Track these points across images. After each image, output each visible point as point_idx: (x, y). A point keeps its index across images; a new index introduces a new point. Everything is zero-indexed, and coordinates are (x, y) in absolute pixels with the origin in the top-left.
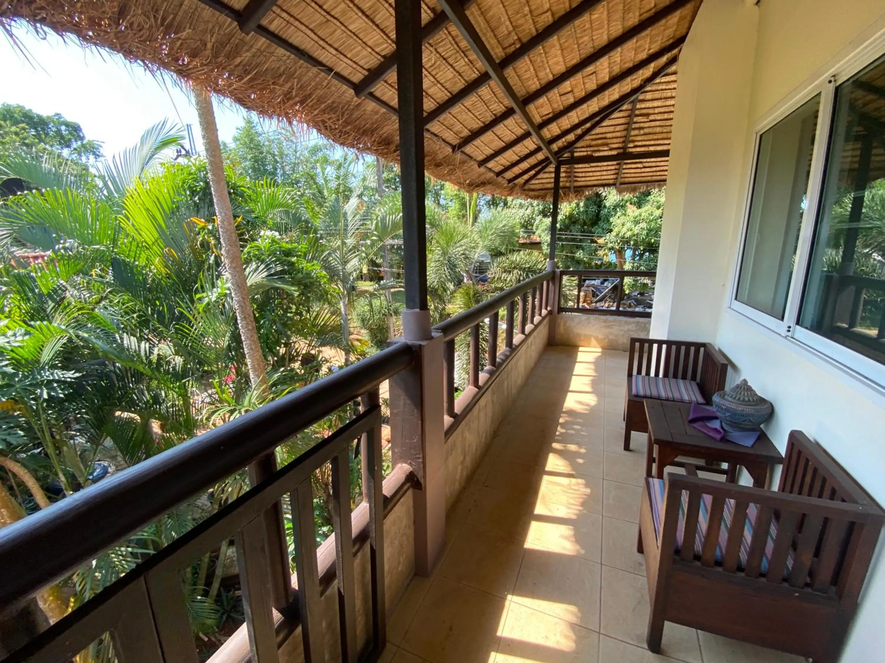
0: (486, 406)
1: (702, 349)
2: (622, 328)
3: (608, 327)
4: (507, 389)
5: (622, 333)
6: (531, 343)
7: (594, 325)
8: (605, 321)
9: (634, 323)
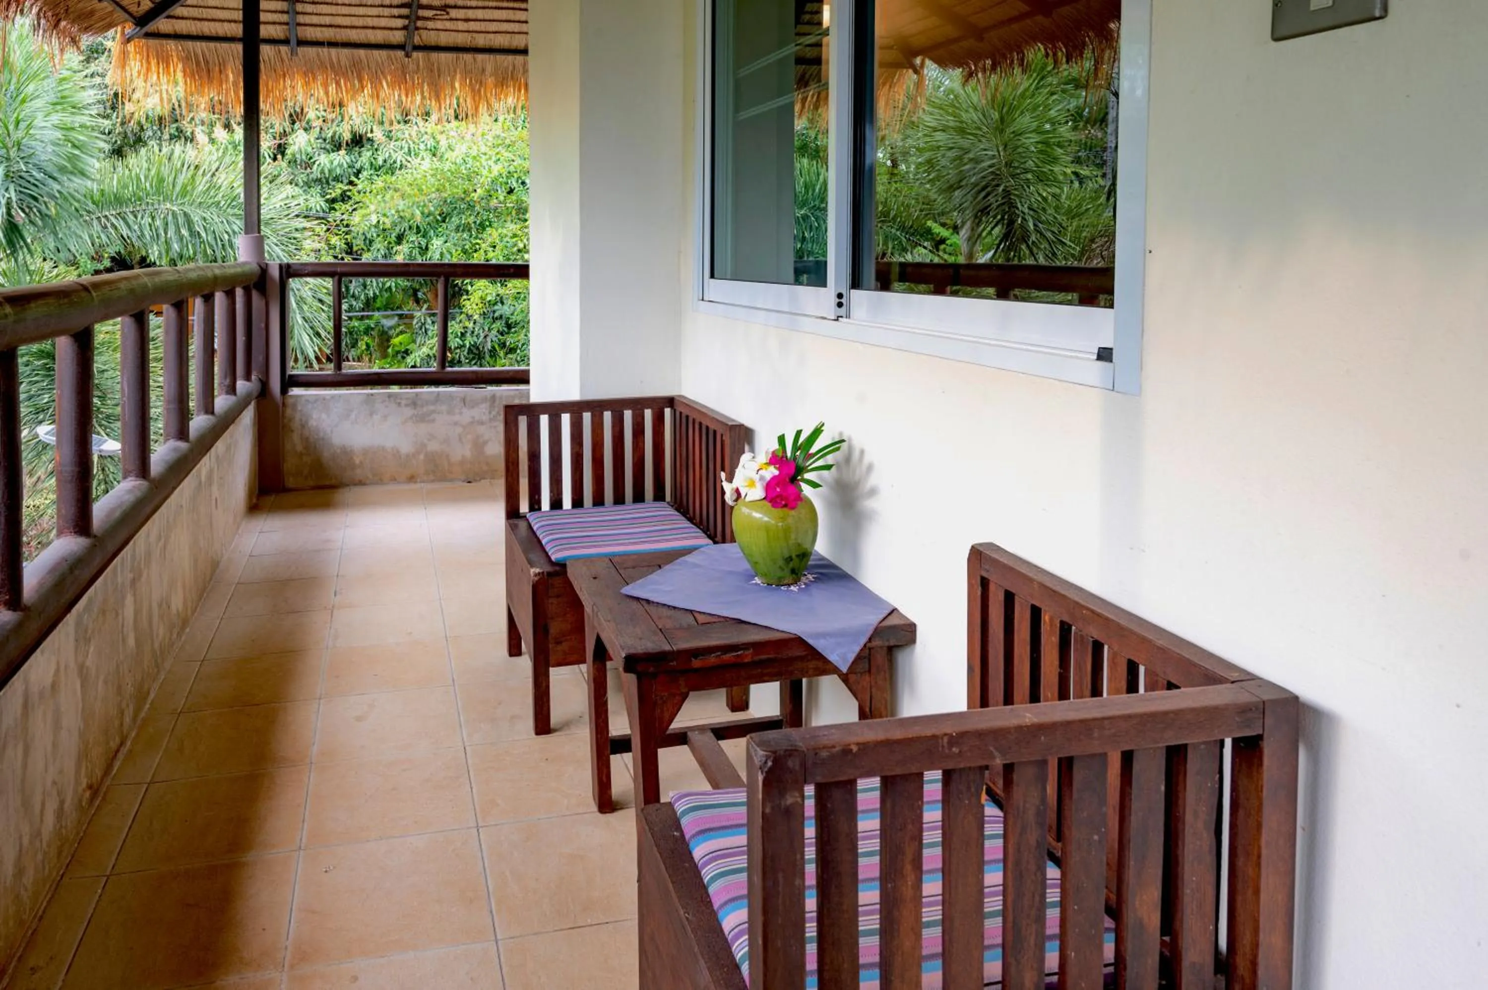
0: (54, 686)
1: (668, 411)
2: (457, 418)
3: (422, 419)
4: (136, 628)
5: (459, 430)
6: (210, 477)
7: (385, 417)
8: (414, 403)
9: (484, 400)
